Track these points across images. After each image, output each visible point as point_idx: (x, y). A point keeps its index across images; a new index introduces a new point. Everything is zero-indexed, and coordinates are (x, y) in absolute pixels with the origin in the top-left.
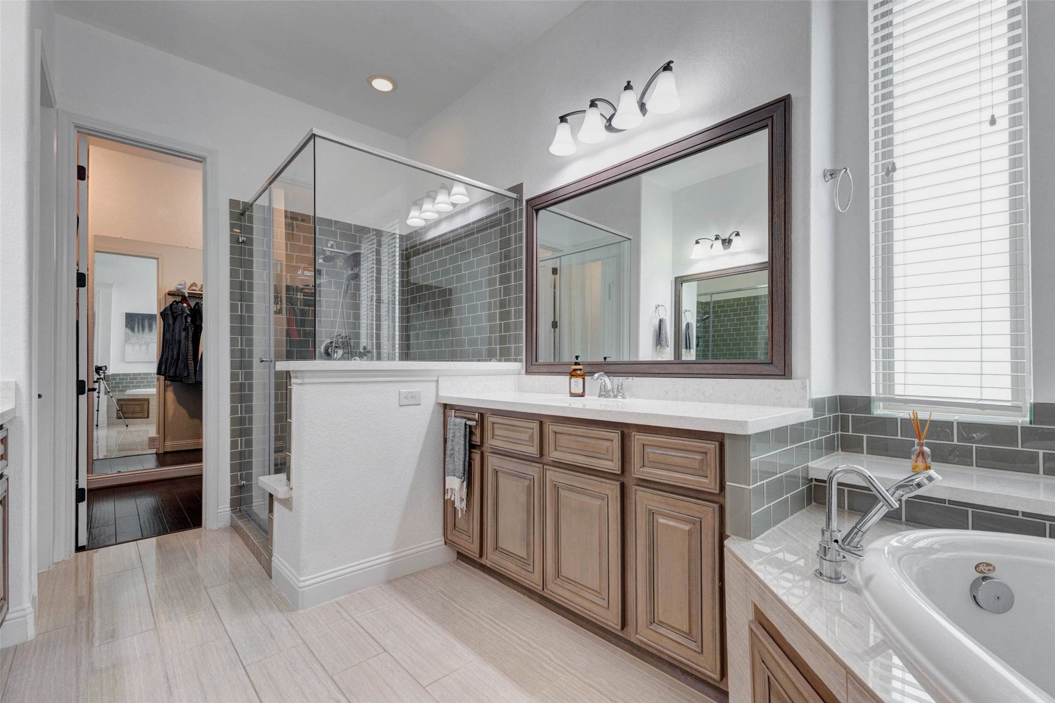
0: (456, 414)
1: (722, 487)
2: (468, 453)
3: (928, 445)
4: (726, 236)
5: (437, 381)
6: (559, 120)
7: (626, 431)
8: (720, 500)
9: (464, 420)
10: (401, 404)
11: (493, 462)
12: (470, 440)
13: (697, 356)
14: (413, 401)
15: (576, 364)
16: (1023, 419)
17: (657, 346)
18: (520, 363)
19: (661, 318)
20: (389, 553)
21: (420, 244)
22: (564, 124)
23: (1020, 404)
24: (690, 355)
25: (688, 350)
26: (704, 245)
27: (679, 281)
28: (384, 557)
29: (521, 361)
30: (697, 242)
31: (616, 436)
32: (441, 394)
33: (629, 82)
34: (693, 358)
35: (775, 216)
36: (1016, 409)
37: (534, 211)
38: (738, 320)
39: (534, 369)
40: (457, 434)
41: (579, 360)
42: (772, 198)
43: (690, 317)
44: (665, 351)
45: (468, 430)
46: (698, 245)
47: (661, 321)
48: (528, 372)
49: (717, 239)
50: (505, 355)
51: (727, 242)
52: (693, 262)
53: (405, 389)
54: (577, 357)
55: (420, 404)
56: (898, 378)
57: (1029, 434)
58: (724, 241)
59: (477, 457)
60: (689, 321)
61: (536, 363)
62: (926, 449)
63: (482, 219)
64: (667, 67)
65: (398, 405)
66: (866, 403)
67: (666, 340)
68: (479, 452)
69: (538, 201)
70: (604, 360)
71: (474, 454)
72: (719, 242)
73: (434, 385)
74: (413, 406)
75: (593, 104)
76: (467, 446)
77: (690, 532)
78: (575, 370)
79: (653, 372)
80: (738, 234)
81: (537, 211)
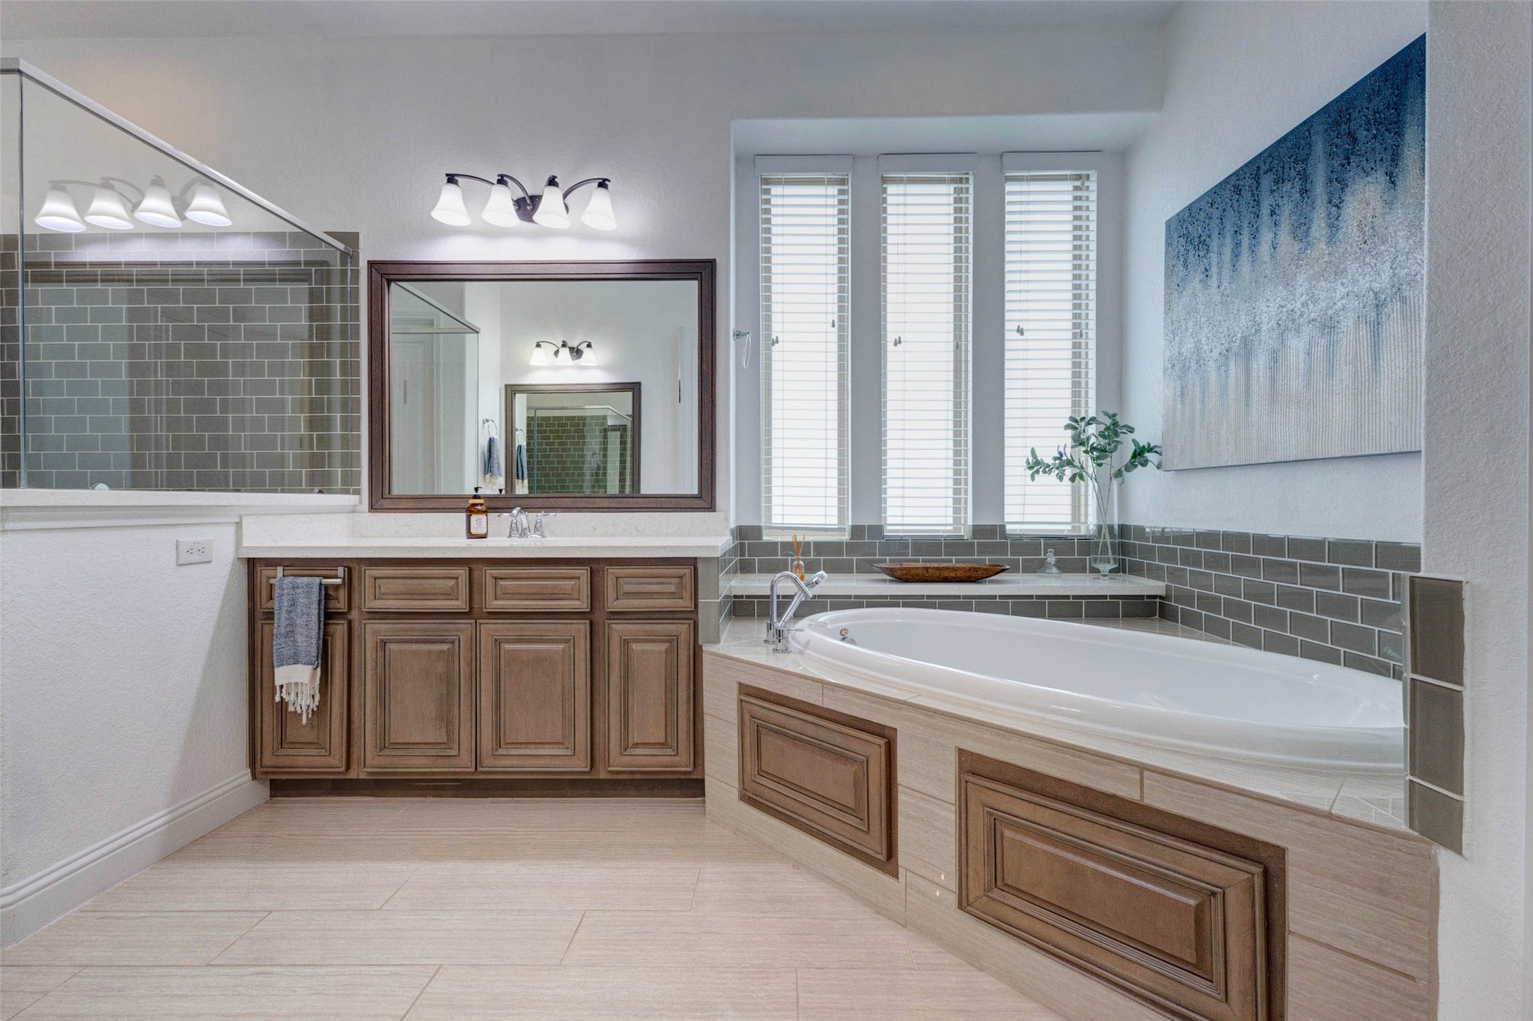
0: (286, 573)
1: (696, 605)
2: (322, 627)
3: (802, 560)
4: (575, 344)
5: (239, 525)
6: (446, 178)
7: (595, 567)
8: (693, 616)
9: (317, 580)
10: (180, 562)
11: (372, 632)
12: (326, 608)
13: (530, 488)
14: (198, 557)
15: (475, 497)
16: (846, 537)
17: (485, 474)
18: (356, 497)
19: (491, 436)
20: (162, 813)
21: (58, 265)
22: (452, 186)
23: (842, 526)
24: (522, 488)
25: (520, 481)
26: (548, 350)
27: (511, 391)
28: (156, 820)
29: (357, 492)
30: (538, 345)
31: (583, 573)
32: (247, 542)
33: (554, 178)
34: (525, 491)
35: (704, 364)
36: (841, 530)
37: (384, 280)
38: (560, 444)
39: (386, 503)
40: (302, 600)
41: (480, 492)
42: (702, 348)
43: (521, 439)
44: (497, 481)
45: (323, 593)
46: (538, 349)
47: (491, 441)
48: (373, 508)
49: (564, 345)
50: (321, 483)
51: (576, 352)
52: (530, 369)
53: (188, 536)
54: (476, 489)
55: (210, 562)
56: (775, 510)
57: (851, 547)
58: (571, 349)
59: (339, 629)
60: (520, 443)
61: (389, 496)
62: (801, 562)
63: (262, 264)
64: (603, 184)
65: (175, 564)
66: (757, 531)
67: (498, 466)
68: (345, 622)
69: (393, 269)
70: (498, 493)
71: (333, 626)
72: (567, 350)
73: (232, 529)
74: (200, 565)
75: (502, 181)
76: (322, 616)
77: (667, 651)
78: (474, 505)
79: (578, 506)
80: (589, 346)
81: (389, 282)
